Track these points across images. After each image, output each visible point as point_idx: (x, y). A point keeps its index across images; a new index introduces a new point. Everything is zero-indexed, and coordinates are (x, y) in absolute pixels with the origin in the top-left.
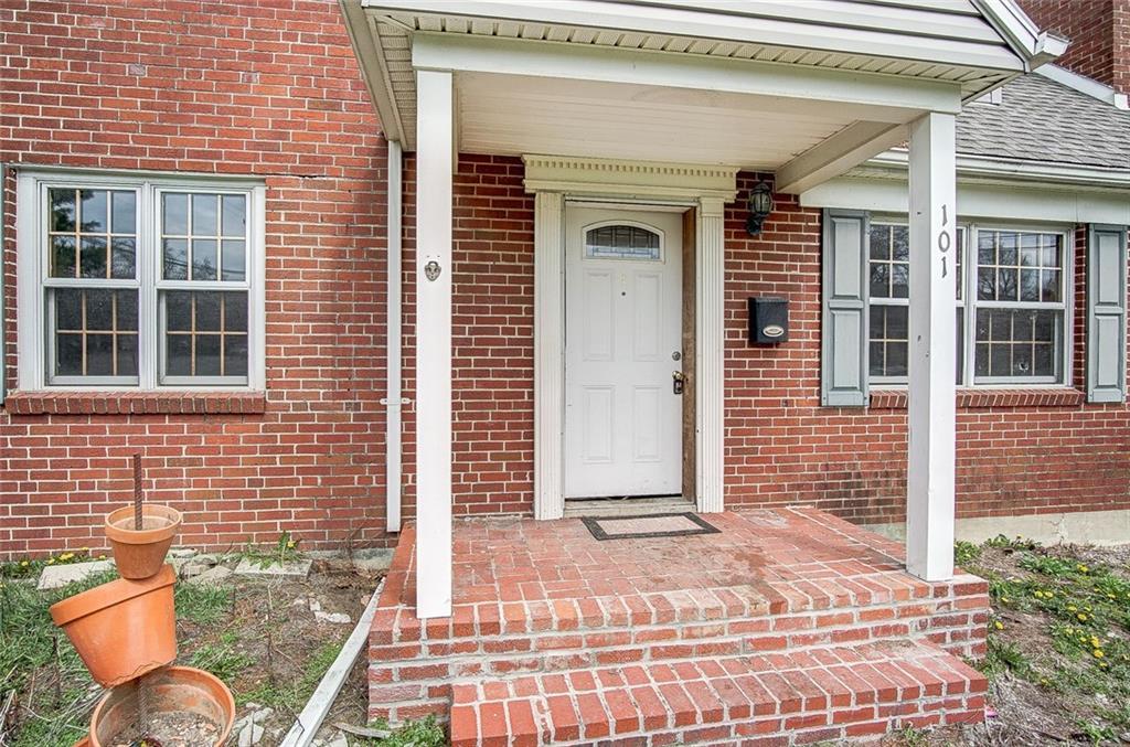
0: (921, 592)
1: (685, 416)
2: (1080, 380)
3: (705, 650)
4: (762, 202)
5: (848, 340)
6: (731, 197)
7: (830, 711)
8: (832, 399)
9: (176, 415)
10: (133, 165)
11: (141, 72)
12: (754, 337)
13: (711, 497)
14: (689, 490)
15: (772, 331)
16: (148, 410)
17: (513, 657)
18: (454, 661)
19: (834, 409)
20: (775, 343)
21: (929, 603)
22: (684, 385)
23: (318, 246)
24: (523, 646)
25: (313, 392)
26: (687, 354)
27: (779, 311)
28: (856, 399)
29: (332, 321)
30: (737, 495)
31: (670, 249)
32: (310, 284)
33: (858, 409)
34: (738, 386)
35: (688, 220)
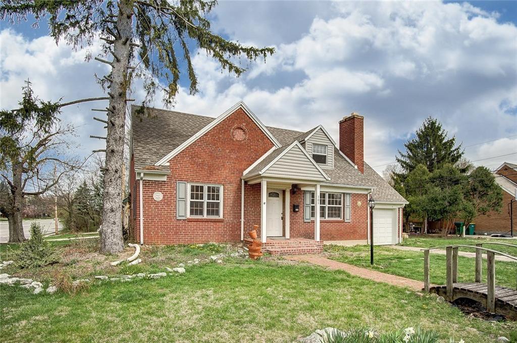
0: (316, 242)
1: (283, 227)
2: (344, 219)
3: (292, 247)
4: (295, 189)
5: (308, 211)
6: (291, 188)
7: (306, 251)
8: (306, 221)
9: (211, 222)
10: (210, 183)
11: (207, 168)
12: (294, 211)
13: (288, 235)
14: (284, 235)
15: (297, 210)
16: (207, 221)
17: (273, 247)
18: (267, 247)
19: (306, 222)
20: (297, 212)
21: (317, 243)
22: (283, 218)
23: (231, 195)
24: (274, 246)
25: (230, 219)
26: (284, 213)
27: (298, 207)
28: (309, 221)
29: (233, 207)
30: (291, 236)
31: (281, 196)
32: (230, 202)
33: (309, 222)
34: (292, 218)
35: (284, 192)
